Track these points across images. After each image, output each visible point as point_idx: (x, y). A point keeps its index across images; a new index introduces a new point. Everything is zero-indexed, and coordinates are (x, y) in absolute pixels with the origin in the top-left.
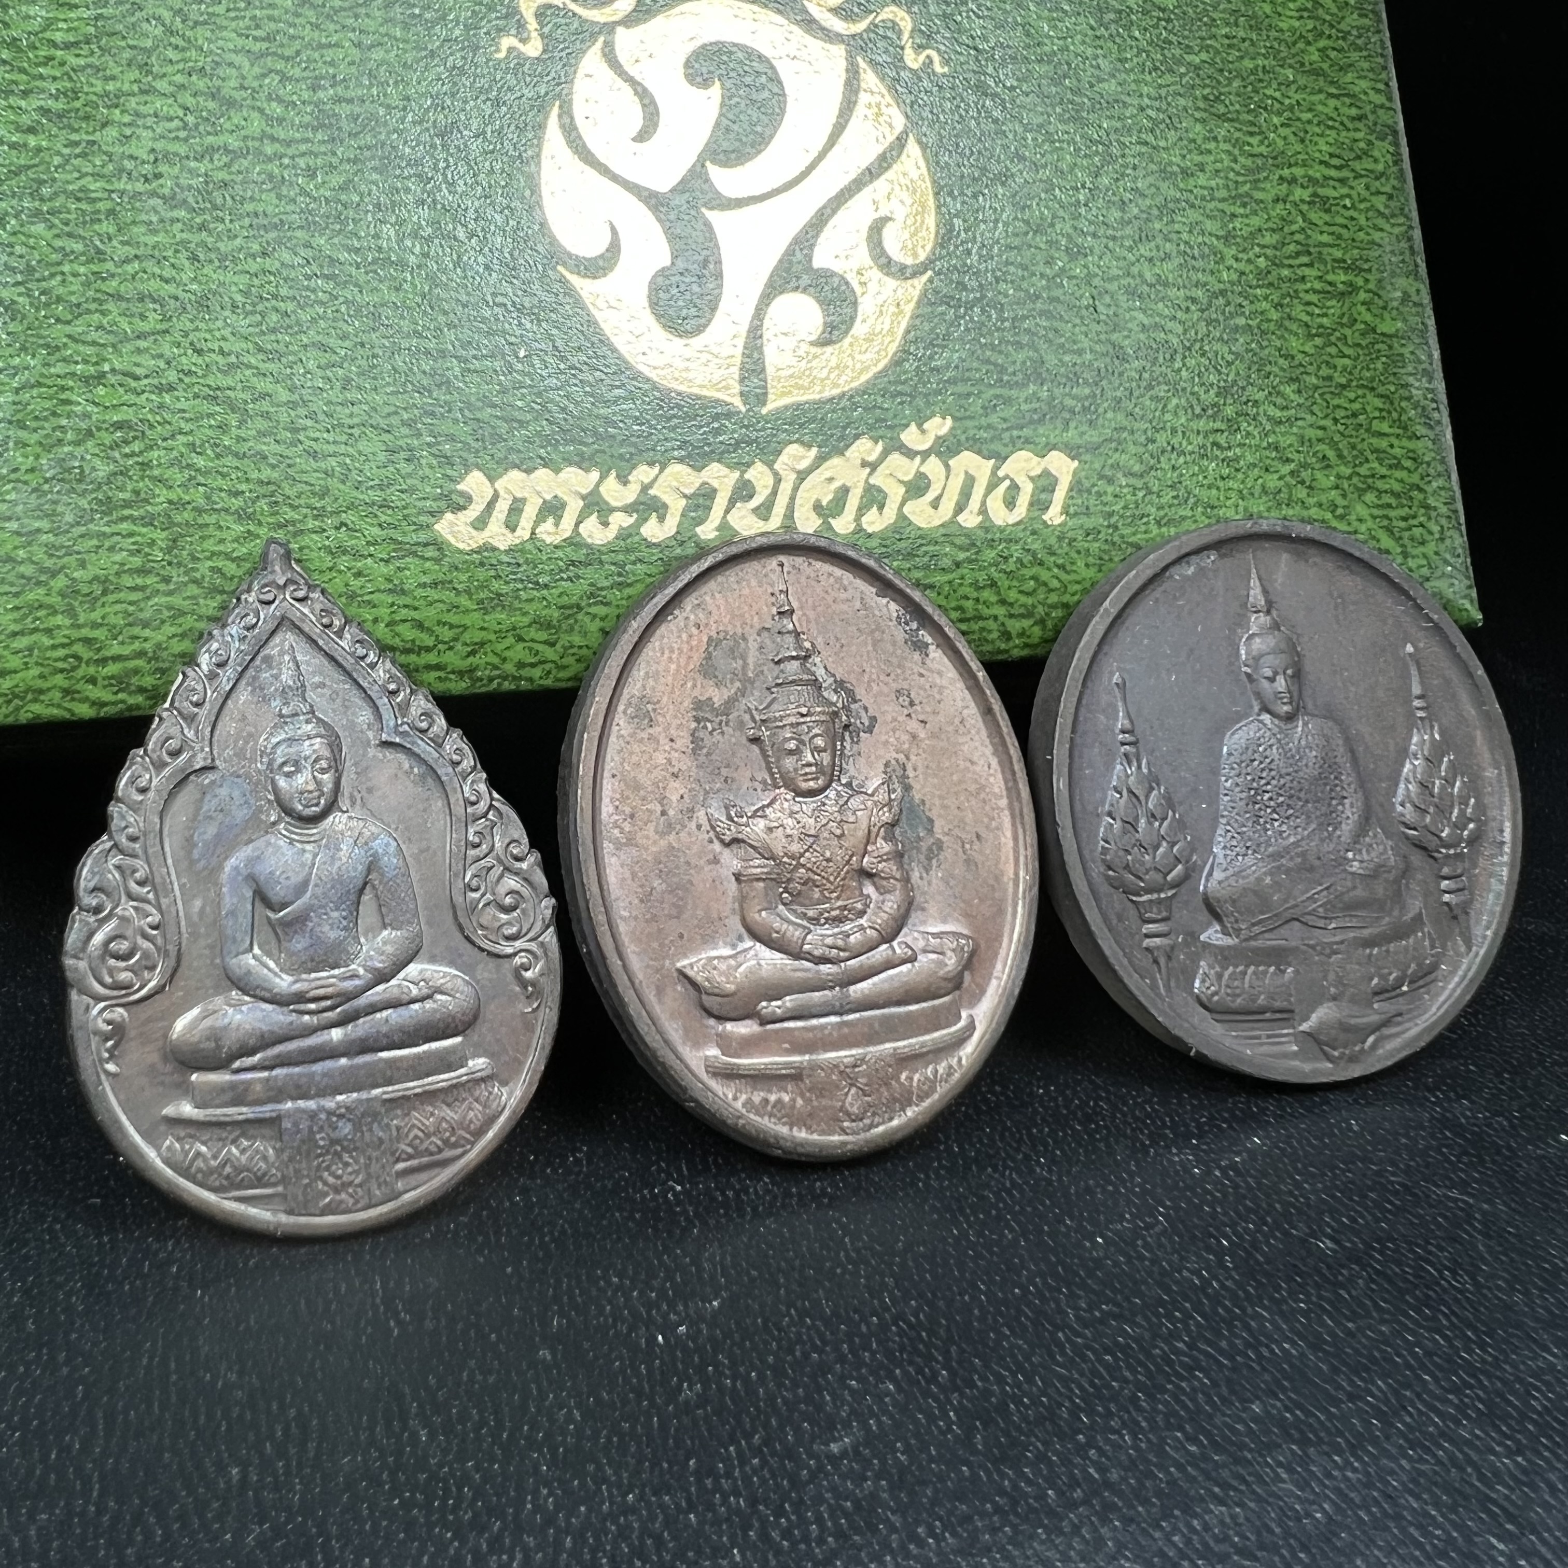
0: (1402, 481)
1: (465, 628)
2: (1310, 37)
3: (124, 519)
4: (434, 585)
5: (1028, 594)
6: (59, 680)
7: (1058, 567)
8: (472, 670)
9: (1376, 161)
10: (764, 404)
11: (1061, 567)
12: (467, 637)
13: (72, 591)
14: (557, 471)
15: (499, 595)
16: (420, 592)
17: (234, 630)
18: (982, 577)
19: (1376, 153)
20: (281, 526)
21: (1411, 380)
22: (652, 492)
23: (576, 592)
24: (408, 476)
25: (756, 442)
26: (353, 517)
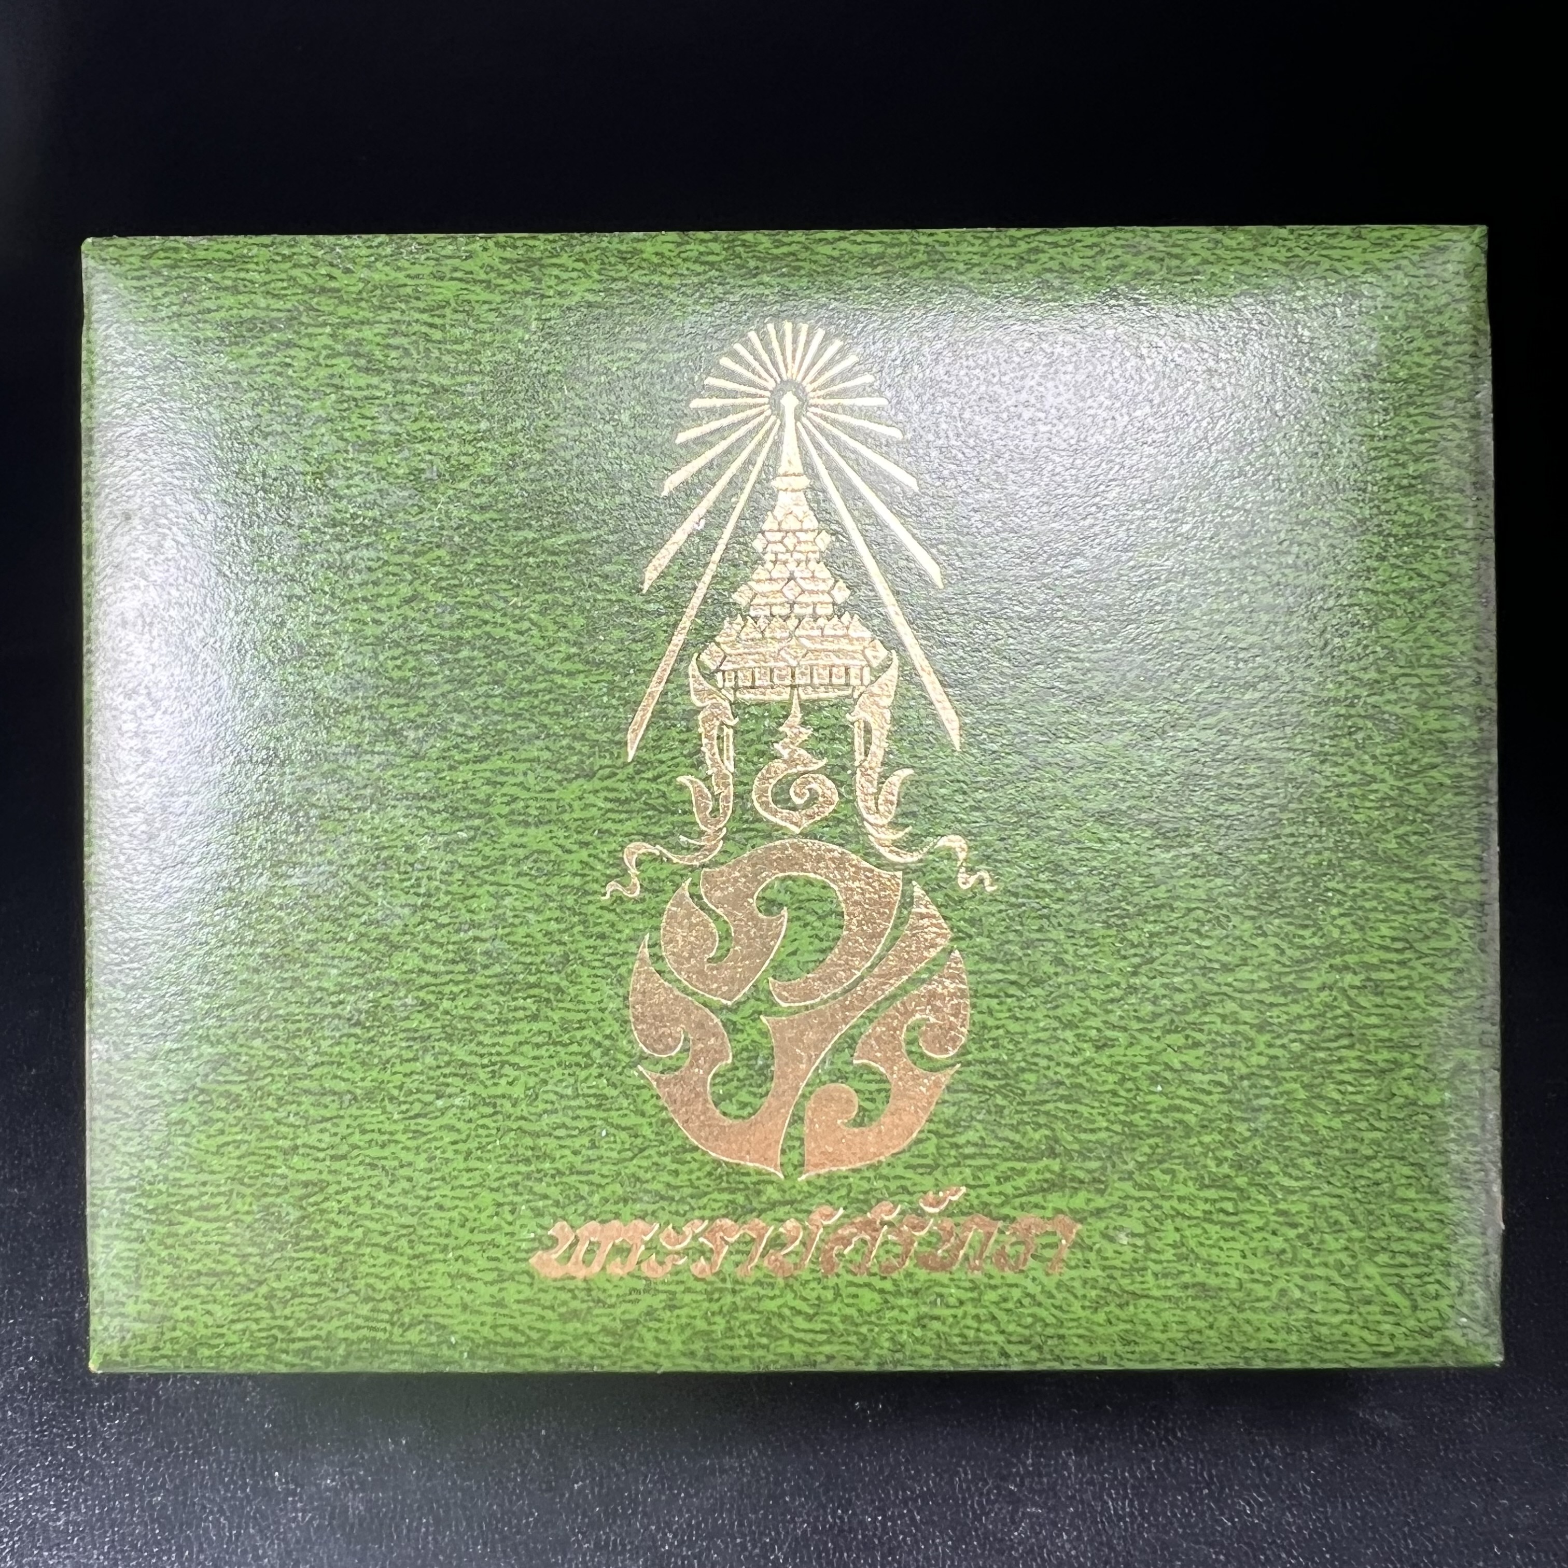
0: (1422, 1242)
1: (549, 1332)
2: (1390, 825)
3: (307, 1248)
4: (527, 1301)
5: (1026, 1327)
6: (263, 1350)
7: (1057, 1307)
8: (555, 1359)
9: (1448, 938)
10: (801, 1173)
11: (1060, 1308)
12: (551, 1338)
13: (270, 1296)
14: (626, 1222)
15: (575, 1311)
16: (515, 1306)
18: (982, 1312)
21: (1452, 1146)
22: (701, 1240)
23: (636, 1311)
24: (510, 1224)
25: (791, 1203)
26: (468, 1252)
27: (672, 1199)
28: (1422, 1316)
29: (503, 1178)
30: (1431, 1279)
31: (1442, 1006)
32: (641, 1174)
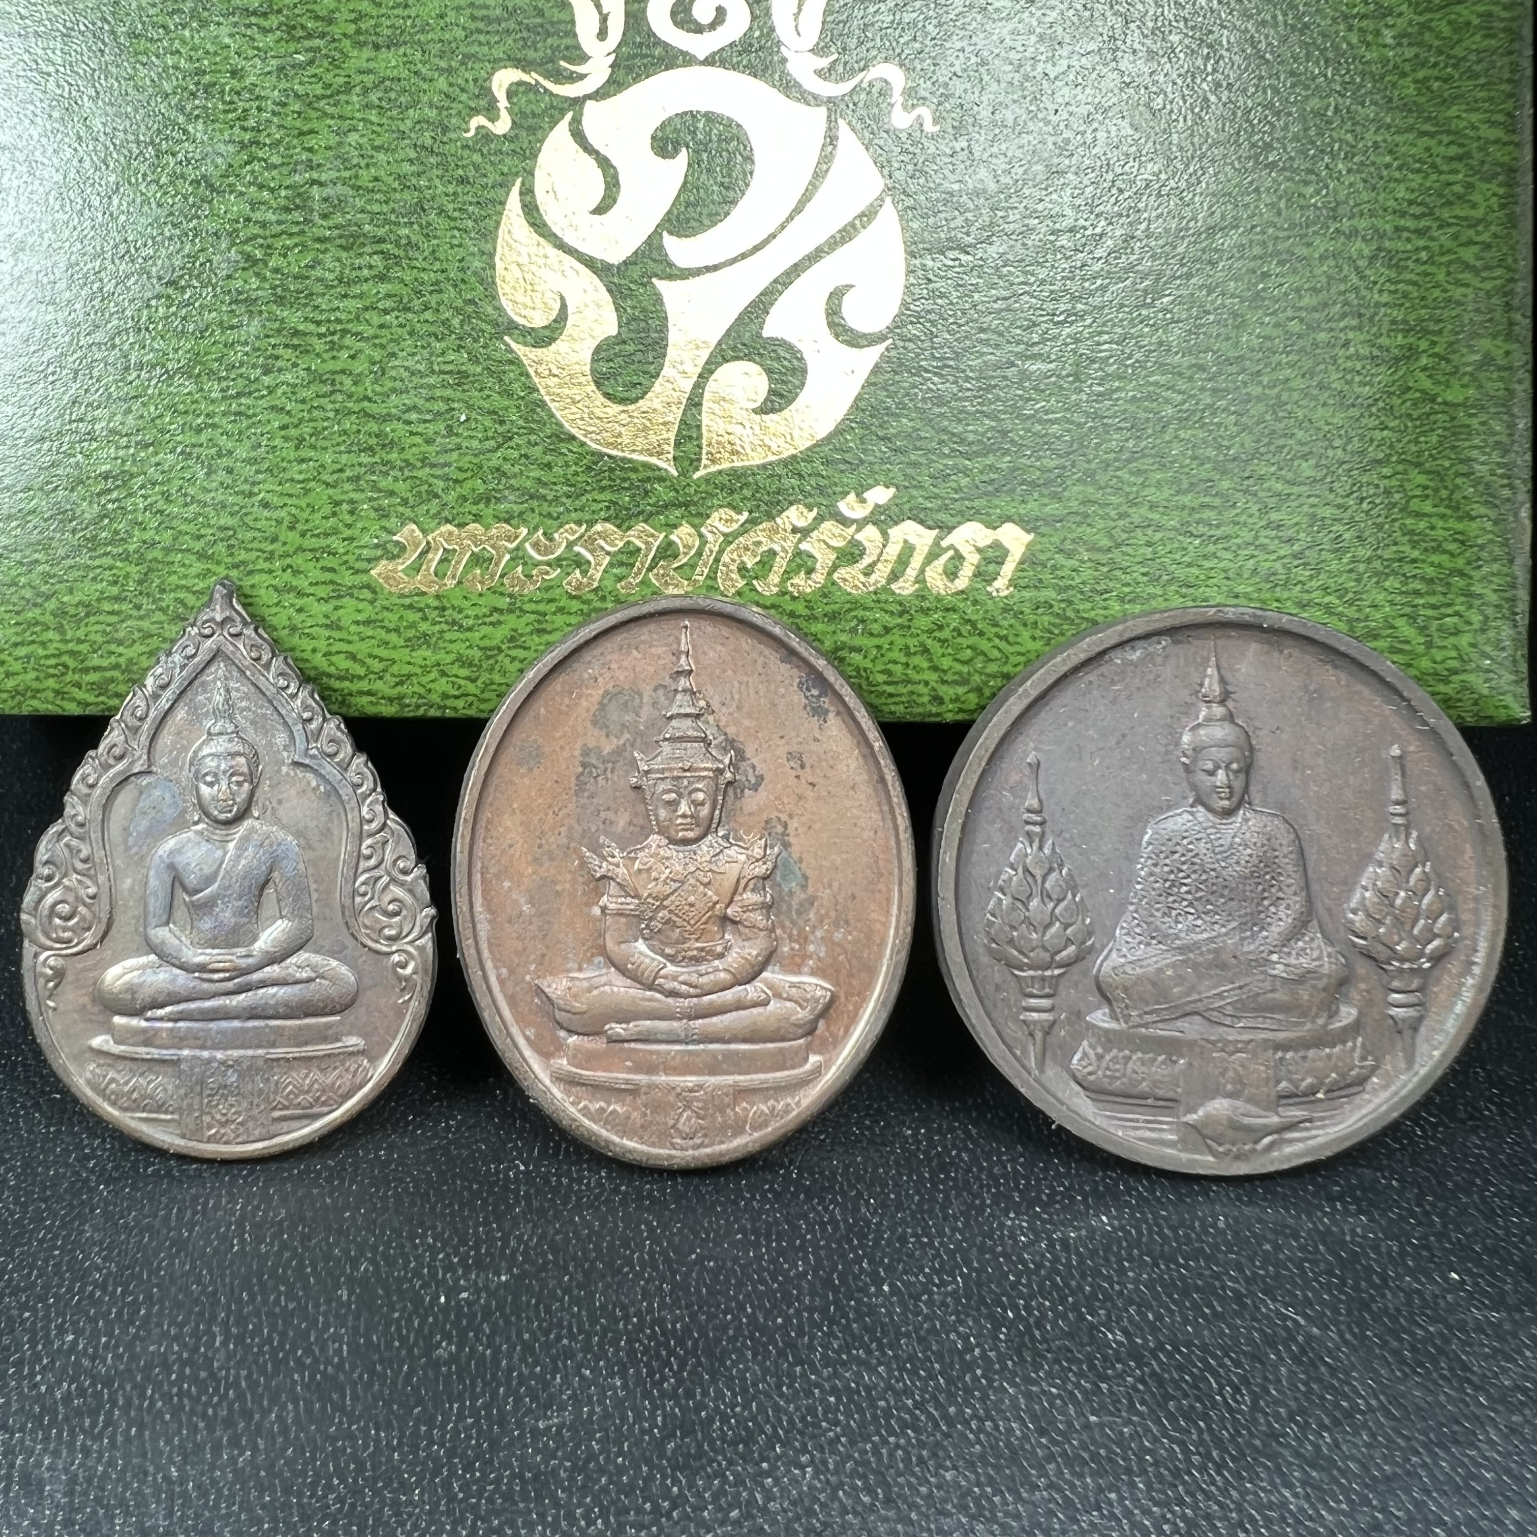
0: (1440, 566)
1: (394, 662)
2: (1407, 67)
3: (106, 554)
4: (368, 622)
5: (964, 663)
6: (51, 683)
7: (1001, 638)
8: (400, 698)
9: (1474, 206)
10: (697, 469)
11: (1004, 638)
12: (395, 669)
13: (60, 613)
14: (487, 528)
15: (425, 635)
16: (353, 628)
17: (177, 658)
18: (912, 642)
19: (1476, 197)
20: (236, 566)
21: (1474, 454)
22: (577, 549)
23: (499, 634)
24: (349, 526)
25: (686, 505)
26: (298, 561)
27: (544, 498)
28: (1439, 655)
29: (341, 470)
30: (1449, 611)
31: (1467, 285)
32: (507, 467)
